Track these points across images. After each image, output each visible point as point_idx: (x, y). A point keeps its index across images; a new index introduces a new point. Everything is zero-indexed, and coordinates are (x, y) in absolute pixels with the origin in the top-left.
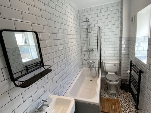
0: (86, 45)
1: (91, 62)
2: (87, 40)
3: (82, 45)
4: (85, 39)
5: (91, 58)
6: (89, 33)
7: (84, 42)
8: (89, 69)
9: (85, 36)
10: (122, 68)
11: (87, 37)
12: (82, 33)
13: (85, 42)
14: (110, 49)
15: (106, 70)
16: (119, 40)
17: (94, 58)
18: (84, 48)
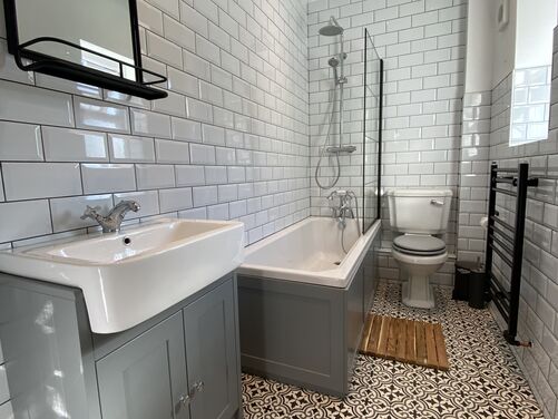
0: (326, 129)
1: (341, 195)
2: (331, 111)
3: (315, 130)
4: (324, 107)
5: (343, 181)
6: (339, 81)
7: (318, 119)
8: (332, 224)
9: (324, 96)
10: (462, 217)
11: (333, 100)
12: (315, 86)
13: (325, 119)
14: (417, 145)
15: (399, 226)
16: (452, 109)
18: (319, 144)
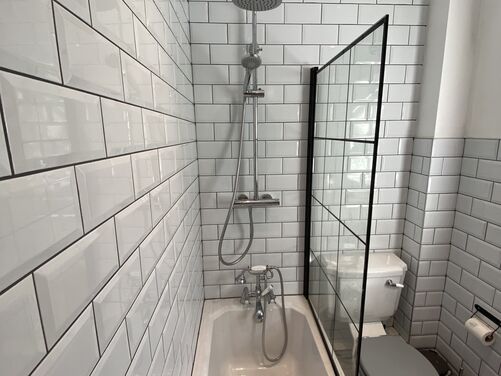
0: (230, 166)
1: (258, 274)
2: (235, 136)
3: (207, 166)
4: (223, 130)
5: (257, 245)
6: (253, 94)
8: (244, 315)
9: (222, 112)
10: (419, 297)
11: (236, 120)
12: (205, 94)
13: (225, 149)
17: (273, 245)
18: (216, 189)
